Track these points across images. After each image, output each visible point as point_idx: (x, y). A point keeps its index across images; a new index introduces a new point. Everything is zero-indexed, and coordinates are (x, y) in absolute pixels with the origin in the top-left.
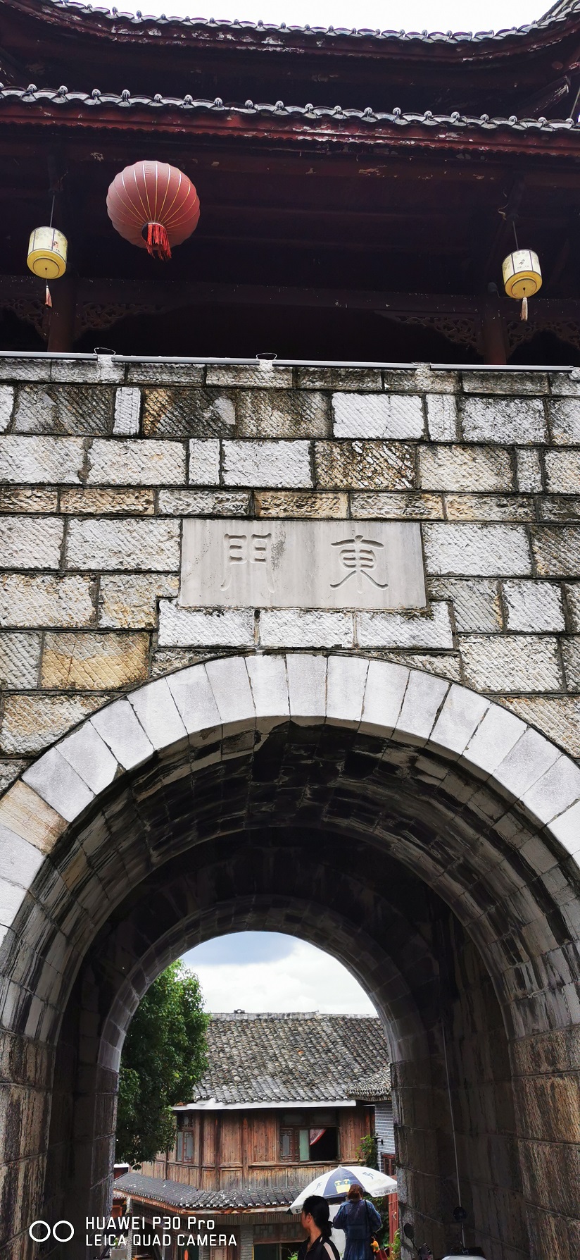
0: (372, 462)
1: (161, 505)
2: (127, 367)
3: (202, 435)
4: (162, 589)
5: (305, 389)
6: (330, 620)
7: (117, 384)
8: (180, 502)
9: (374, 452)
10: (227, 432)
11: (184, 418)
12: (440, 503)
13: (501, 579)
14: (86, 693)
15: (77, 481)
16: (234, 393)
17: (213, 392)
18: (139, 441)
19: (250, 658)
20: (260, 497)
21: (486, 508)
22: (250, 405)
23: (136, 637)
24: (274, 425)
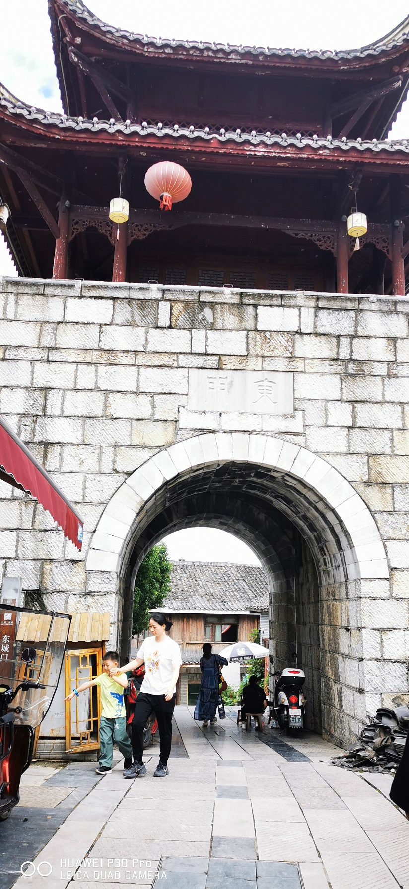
0: (274, 342)
1: (180, 363)
2: (164, 291)
3: (198, 327)
4: (181, 402)
5: (245, 304)
6: (252, 418)
7: (160, 300)
8: (188, 361)
9: (275, 337)
10: (209, 326)
11: (190, 318)
12: (303, 364)
13: (327, 401)
14: (150, 447)
15: (143, 350)
16: (212, 305)
17: (202, 305)
18: (170, 329)
19: (217, 434)
20: (223, 358)
21: (324, 366)
22: (220, 312)
23: (170, 423)
24: (231, 323)
